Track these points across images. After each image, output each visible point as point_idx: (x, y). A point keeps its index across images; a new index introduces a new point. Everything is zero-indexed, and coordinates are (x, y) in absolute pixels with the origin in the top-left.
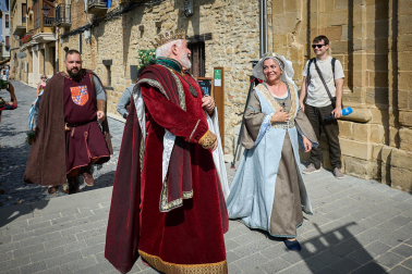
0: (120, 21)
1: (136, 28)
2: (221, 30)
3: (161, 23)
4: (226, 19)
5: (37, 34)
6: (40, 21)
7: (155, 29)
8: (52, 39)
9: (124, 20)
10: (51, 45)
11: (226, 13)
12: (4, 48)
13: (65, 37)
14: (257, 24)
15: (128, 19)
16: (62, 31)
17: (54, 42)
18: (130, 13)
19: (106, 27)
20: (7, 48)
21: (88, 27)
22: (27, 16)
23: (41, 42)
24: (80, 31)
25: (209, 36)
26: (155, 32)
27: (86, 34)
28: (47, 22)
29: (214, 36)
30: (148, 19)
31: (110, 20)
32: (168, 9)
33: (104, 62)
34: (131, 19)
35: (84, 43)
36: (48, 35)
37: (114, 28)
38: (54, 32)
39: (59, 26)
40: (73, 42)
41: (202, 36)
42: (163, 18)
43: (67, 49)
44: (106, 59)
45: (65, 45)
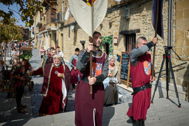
2: (145, 28)
3: (112, 23)
4: (148, 22)
5: (48, 27)
6: (50, 20)
7: (108, 26)
8: (55, 29)
10: (54, 32)
11: (148, 18)
13: (61, 28)
14: (166, 25)
16: (60, 25)
17: (56, 31)
20: (33, 33)
21: (73, 24)
22: (43, 17)
23: (49, 31)
24: (69, 26)
25: (139, 31)
26: (108, 27)
27: (72, 27)
28: (53, 21)
29: (141, 30)
30: (105, 20)
32: (116, 16)
33: (81, 42)
35: (71, 32)
36: (53, 27)
38: (56, 25)
39: (59, 23)
40: (65, 31)
41: (134, 31)
42: (113, 20)
43: (62, 35)
44: (82, 40)
45: (61, 32)
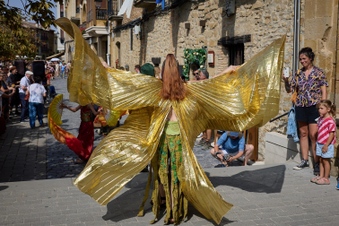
0: (168, 17)
1: (182, 25)
2: (259, 33)
3: (205, 21)
4: (264, 21)
5: (90, 27)
6: (93, 13)
7: (200, 28)
8: (105, 32)
9: (173, 16)
10: (104, 39)
11: (264, 15)
12: (59, 41)
13: (117, 31)
14: (292, 28)
15: (176, 15)
16: (114, 24)
17: (106, 36)
18: (178, 8)
19: (156, 23)
20: (62, 41)
21: (139, 22)
22: (81, 6)
23: (93, 35)
24: (130, 25)
25: (248, 38)
26: (200, 31)
27: (137, 29)
28: (100, 14)
29: (253, 38)
30: (194, 16)
31: (159, 15)
32: (212, 7)
33: (153, 59)
34: (179, 16)
35: (134, 38)
36: (100, 29)
37: (163, 24)
38: (107, 24)
39: (111, 19)
40: (125, 37)
41: (242, 38)
42: (207, 16)
43: (118, 44)
44: (155, 56)
45: (117, 40)
